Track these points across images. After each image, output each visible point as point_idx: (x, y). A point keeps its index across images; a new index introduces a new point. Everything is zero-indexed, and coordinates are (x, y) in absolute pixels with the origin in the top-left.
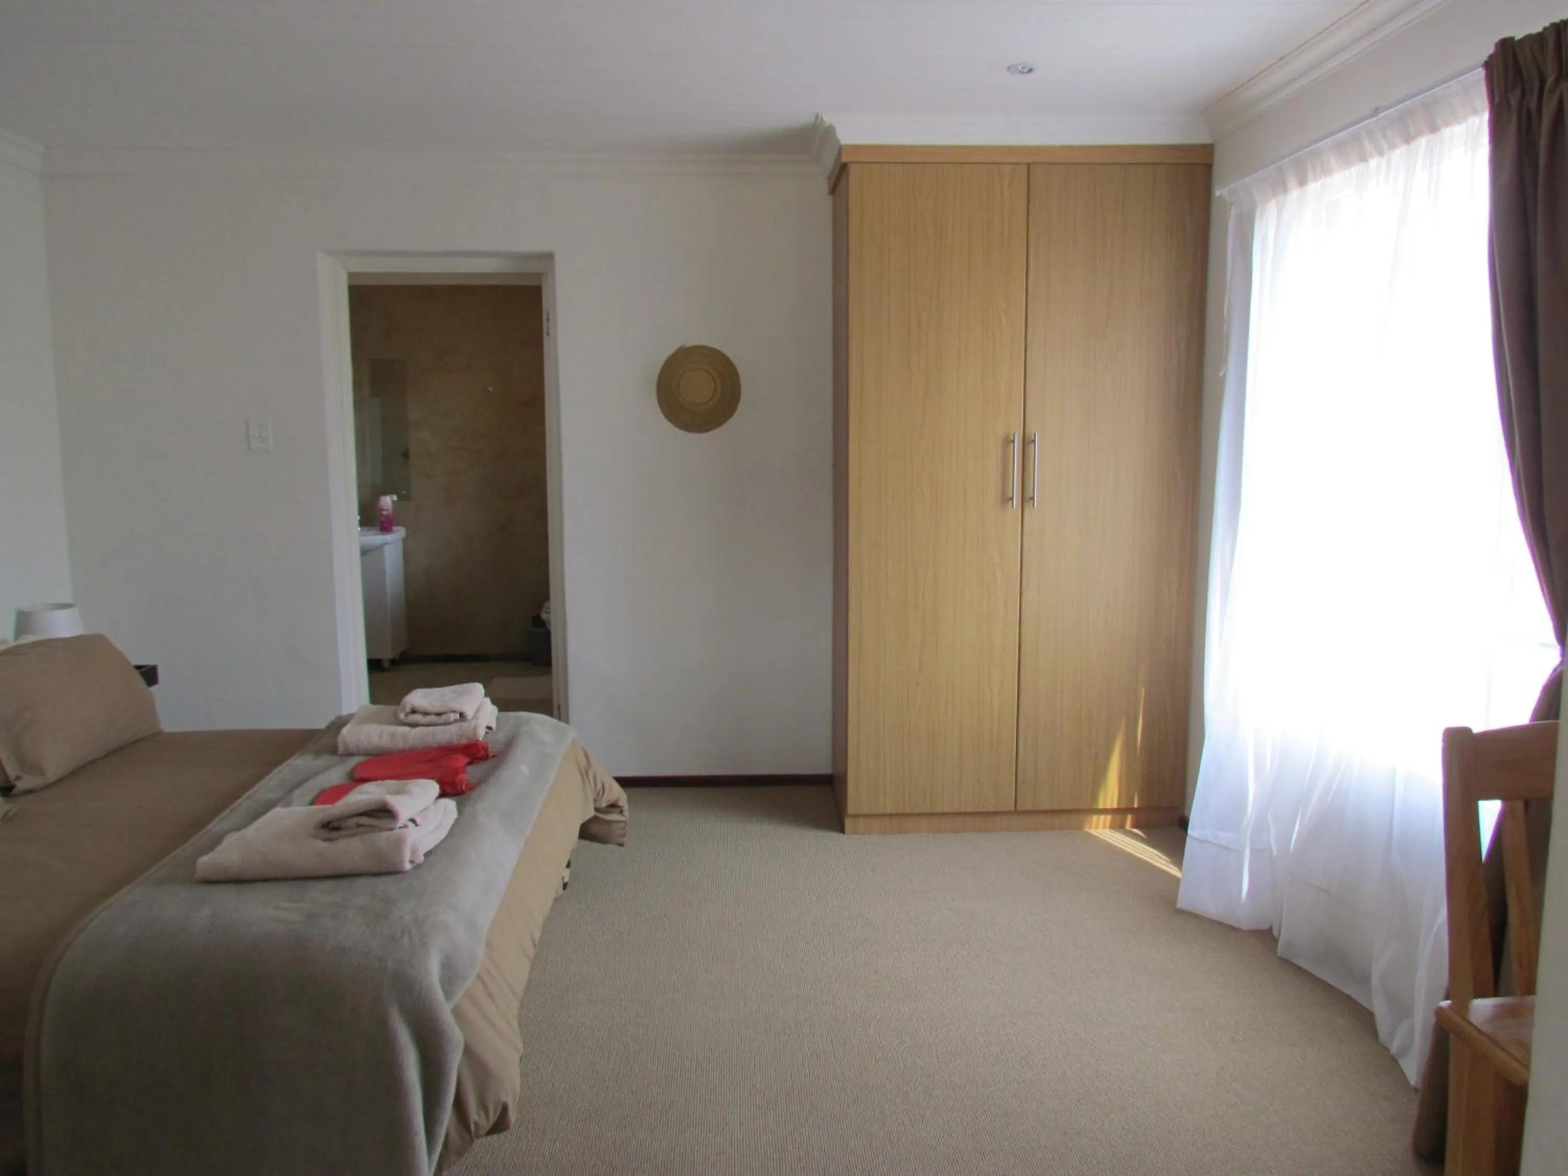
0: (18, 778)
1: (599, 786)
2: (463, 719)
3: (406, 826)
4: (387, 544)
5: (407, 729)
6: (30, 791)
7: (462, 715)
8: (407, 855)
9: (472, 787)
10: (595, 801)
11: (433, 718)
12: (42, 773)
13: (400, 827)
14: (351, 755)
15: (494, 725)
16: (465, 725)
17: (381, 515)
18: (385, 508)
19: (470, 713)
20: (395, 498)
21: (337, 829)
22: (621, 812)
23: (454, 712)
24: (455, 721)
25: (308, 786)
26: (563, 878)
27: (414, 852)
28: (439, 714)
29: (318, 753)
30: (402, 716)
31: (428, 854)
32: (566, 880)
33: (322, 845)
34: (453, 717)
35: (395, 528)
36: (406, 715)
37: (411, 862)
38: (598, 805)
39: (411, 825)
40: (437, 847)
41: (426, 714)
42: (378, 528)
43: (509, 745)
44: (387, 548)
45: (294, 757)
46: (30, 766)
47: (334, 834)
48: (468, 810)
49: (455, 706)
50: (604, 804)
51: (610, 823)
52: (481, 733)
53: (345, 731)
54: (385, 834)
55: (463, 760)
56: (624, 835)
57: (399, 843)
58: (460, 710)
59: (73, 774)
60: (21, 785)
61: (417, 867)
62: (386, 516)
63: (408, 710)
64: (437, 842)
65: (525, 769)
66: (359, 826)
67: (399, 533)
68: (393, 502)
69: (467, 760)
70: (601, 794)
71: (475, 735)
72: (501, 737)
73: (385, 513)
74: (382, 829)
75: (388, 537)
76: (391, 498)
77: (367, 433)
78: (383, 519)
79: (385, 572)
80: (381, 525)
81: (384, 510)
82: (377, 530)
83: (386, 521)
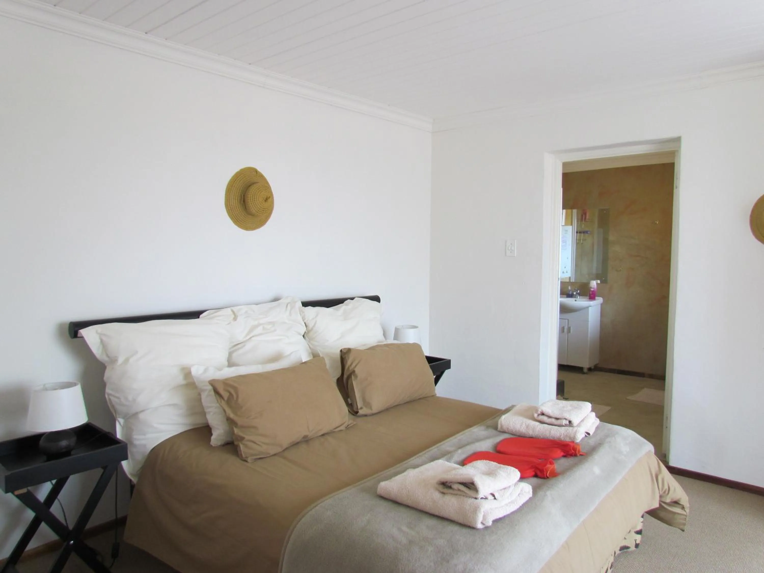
0: (361, 408)
1: (666, 487)
2: (571, 425)
3: (486, 498)
4: (591, 306)
5: (537, 423)
6: (366, 416)
7: (570, 422)
8: (480, 518)
9: (554, 475)
10: (661, 497)
11: (553, 421)
12: (371, 408)
13: (482, 498)
14: (504, 432)
15: (591, 434)
16: (571, 428)
17: (590, 291)
18: (593, 287)
19: (575, 422)
20: (599, 282)
21: (450, 487)
22: (683, 508)
23: (566, 419)
24: (566, 425)
25: (468, 448)
26: (636, 541)
27: (484, 517)
28: (557, 419)
29: (488, 427)
30: (536, 415)
31: (496, 521)
32: (637, 542)
33: (437, 495)
34: (564, 422)
35: (596, 298)
36: (538, 415)
37: (482, 523)
38: (663, 500)
39: (491, 497)
40: (504, 517)
41: (549, 417)
42: (588, 297)
43: (594, 449)
44: (590, 308)
45: (475, 427)
46: (367, 404)
47: (446, 490)
48: (541, 493)
49: (567, 416)
50: (668, 501)
51: (675, 513)
52: (580, 437)
53: (503, 417)
54: (471, 501)
55: (559, 453)
56: (684, 524)
57: (476, 510)
58: (569, 419)
59: (387, 410)
60: (361, 412)
61: (487, 528)
62: (593, 291)
63: (539, 413)
64: (508, 512)
65: (597, 470)
66: (459, 490)
67: (599, 300)
68: (597, 284)
69: (562, 454)
70: (667, 492)
71: (574, 437)
72: (592, 442)
73: (592, 289)
74: (470, 497)
75: (592, 303)
76: (596, 282)
77: (596, 247)
78: (591, 293)
79: (588, 321)
80: (590, 296)
81: (592, 288)
82: (587, 298)
83: (592, 294)
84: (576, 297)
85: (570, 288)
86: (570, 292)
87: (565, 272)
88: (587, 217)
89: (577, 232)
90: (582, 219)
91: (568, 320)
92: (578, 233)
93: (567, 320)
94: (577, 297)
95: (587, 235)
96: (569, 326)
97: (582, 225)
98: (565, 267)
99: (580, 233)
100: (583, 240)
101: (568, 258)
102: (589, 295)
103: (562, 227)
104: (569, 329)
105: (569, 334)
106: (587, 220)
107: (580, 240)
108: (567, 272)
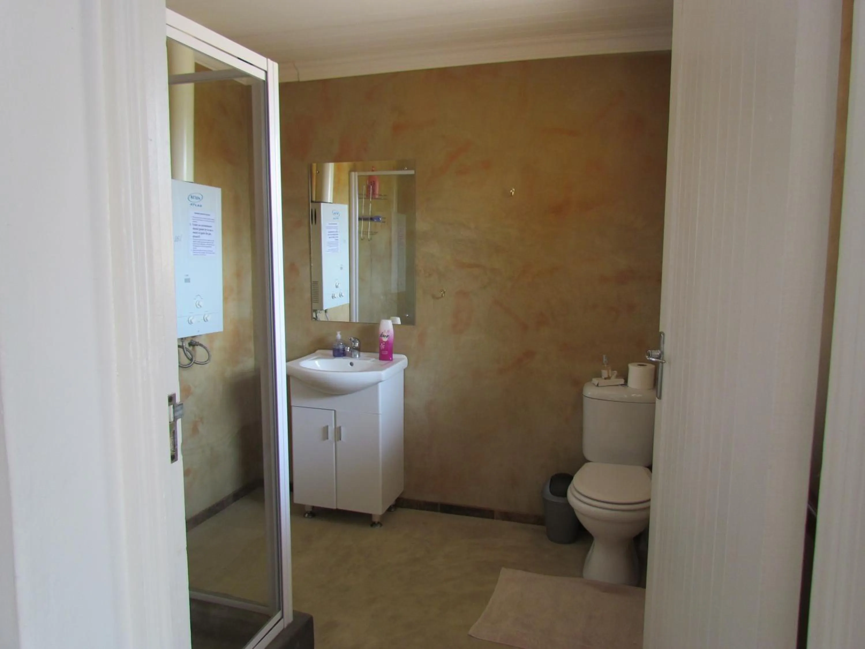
4: (382, 381)
17: (382, 342)
18: (386, 333)
20: (398, 321)
35: (395, 356)
42: (377, 355)
44: (380, 385)
62: (387, 343)
67: (400, 363)
68: (395, 326)
73: (385, 339)
75: (385, 371)
76: (392, 321)
77: (395, 245)
78: (383, 347)
79: (378, 414)
80: (381, 351)
81: (384, 336)
82: (376, 358)
83: (386, 349)
84: (353, 356)
85: (339, 336)
86: (339, 345)
87: (337, 295)
88: (377, 191)
89: (360, 219)
90: (368, 196)
91: (335, 411)
92: (362, 220)
93: (333, 411)
94: (355, 356)
95: (379, 224)
96: (338, 425)
97: (369, 205)
98: (337, 287)
99: (366, 219)
100: (372, 234)
101: (341, 268)
102: (378, 350)
103: (311, 204)
104: (338, 431)
105: (339, 443)
106: (377, 197)
107: (365, 233)
108: (341, 295)
